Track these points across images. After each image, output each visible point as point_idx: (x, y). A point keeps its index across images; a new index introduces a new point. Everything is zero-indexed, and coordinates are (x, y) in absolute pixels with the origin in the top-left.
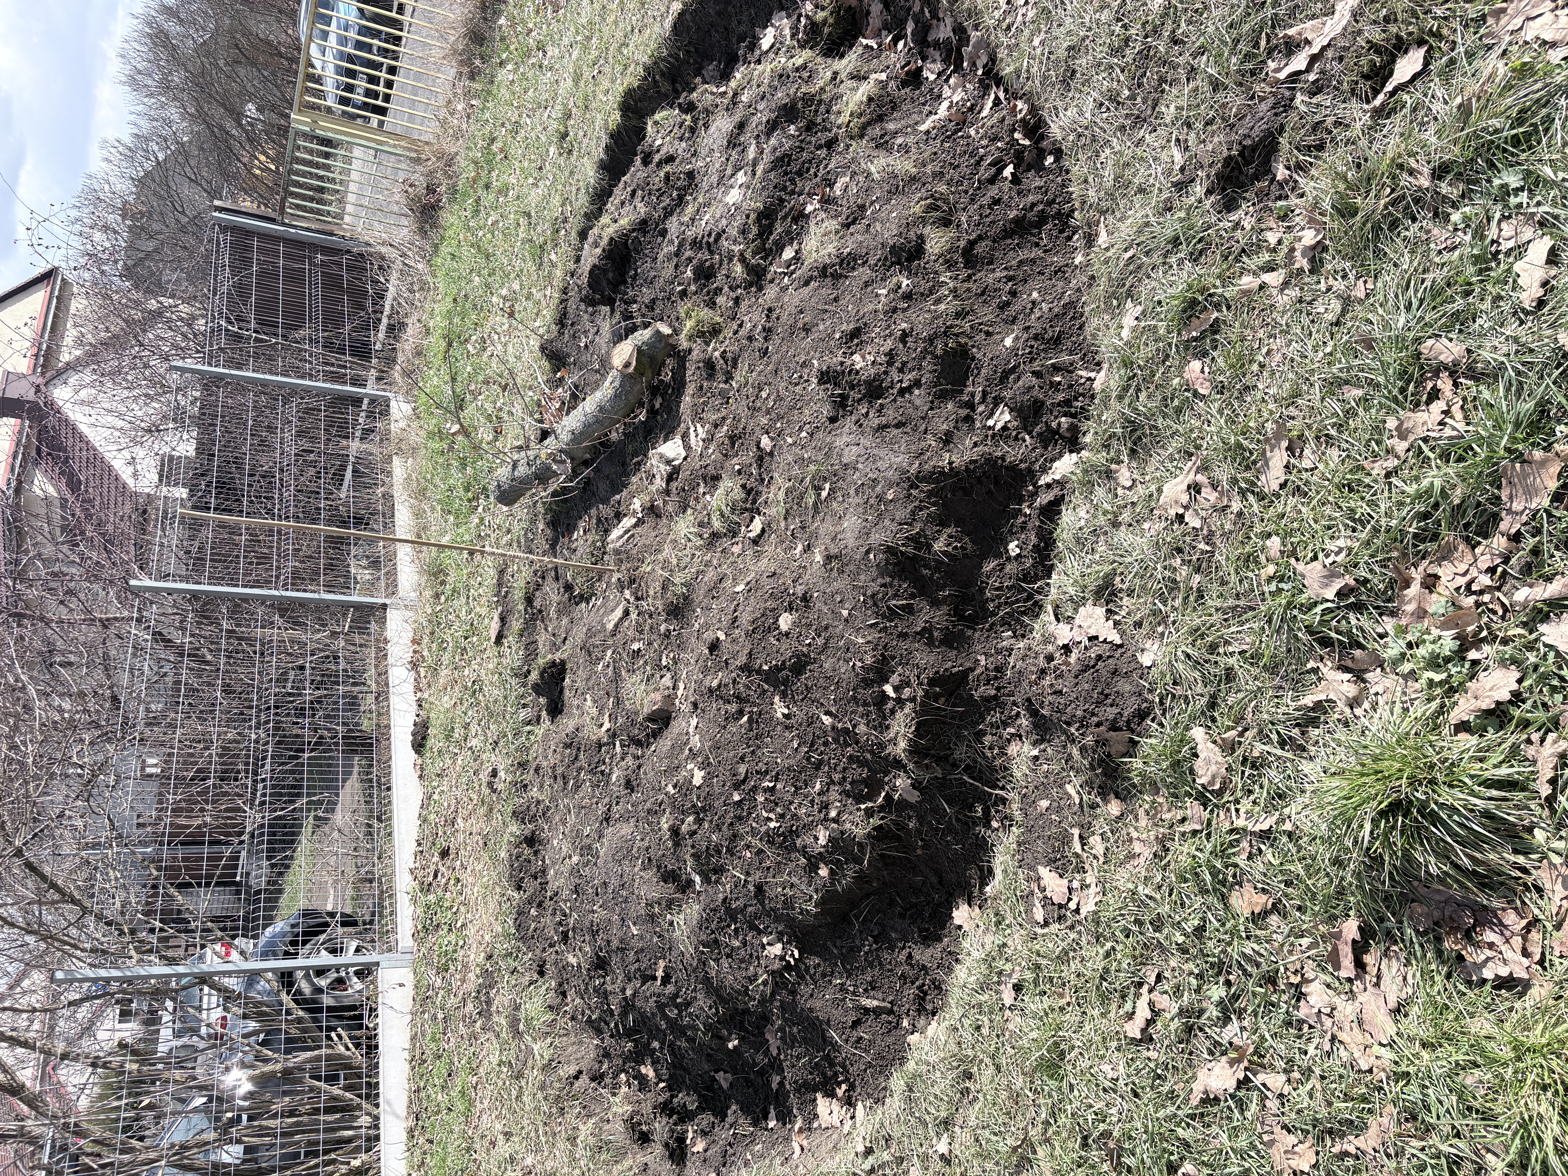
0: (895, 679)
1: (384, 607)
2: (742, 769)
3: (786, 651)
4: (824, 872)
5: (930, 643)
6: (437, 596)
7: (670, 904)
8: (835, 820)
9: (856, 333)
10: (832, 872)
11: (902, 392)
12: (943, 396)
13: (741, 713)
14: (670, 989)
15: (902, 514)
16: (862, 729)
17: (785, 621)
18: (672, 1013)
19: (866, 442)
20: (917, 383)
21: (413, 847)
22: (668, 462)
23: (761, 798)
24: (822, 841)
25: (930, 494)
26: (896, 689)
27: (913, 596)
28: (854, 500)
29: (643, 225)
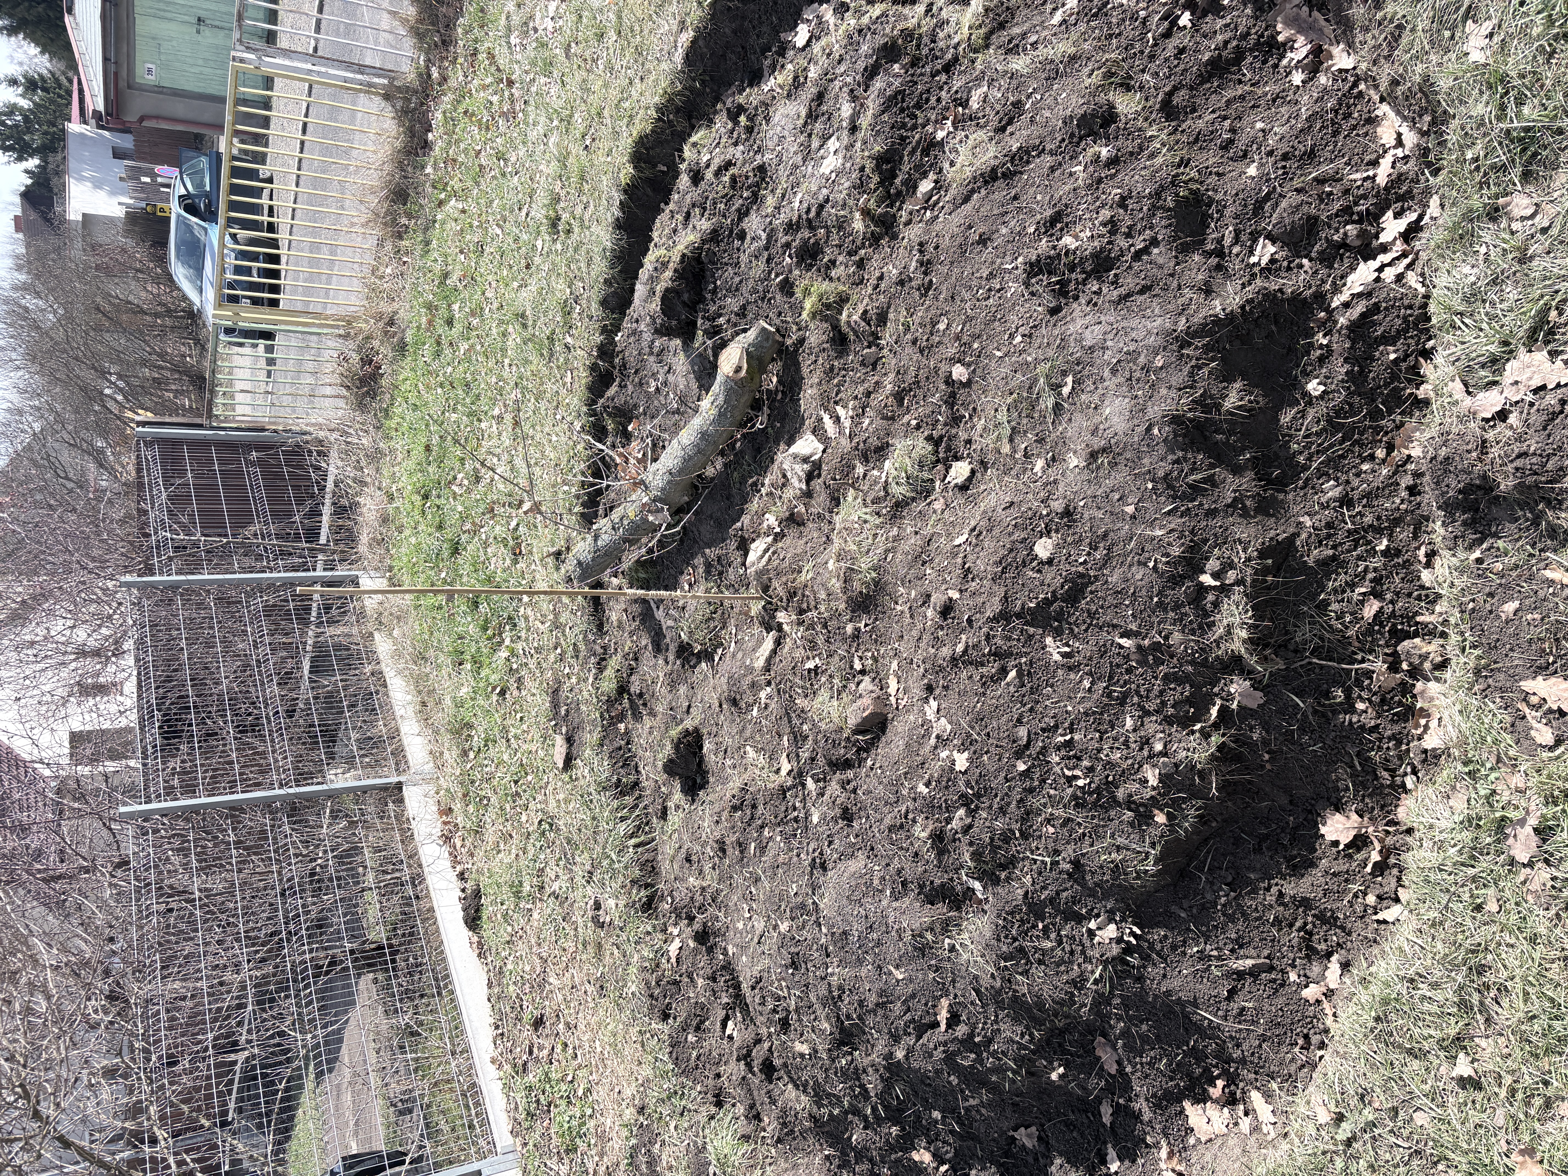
0: (1213, 564)
1: (399, 786)
2: (1022, 732)
3: (1053, 579)
4: (1160, 818)
5: (1245, 514)
6: (465, 753)
7: (946, 927)
8: (1164, 754)
9: (1056, 219)
10: (1170, 816)
11: (1137, 256)
12: (1185, 249)
13: (1004, 671)
14: (961, 1030)
15: (1179, 378)
16: (1177, 637)
17: (1043, 548)
18: (967, 1060)
19: (1110, 317)
20: (1154, 242)
21: (491, 1033)
22: (805, 460)
23: (1055, 758)
24: (1153, 781)
25: (1207, 348)
26: (1215, 576)
27: (1212, 466)
28: (1111, 383)
29: (714, 236)
